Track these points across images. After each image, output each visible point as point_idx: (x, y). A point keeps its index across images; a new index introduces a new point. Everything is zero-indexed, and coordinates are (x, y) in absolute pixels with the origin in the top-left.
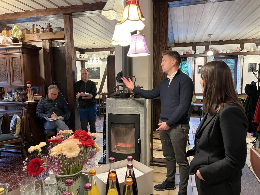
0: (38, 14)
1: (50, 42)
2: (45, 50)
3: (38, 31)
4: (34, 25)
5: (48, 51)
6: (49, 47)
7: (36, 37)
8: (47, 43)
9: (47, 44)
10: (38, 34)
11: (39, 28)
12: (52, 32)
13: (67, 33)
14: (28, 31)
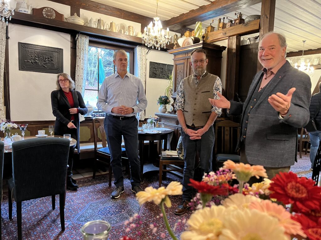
1: (239, 38)
2: (230, 50)
3: (224, 26)
4: (220, 19)
5: (234, 51)
6: (237, 45)
7: (222, 34)
8: (234, 40)
9: (233, 42)
10: (224, 29)
11: (226, 21)
12: (242, 24)
13: (265, 22)
14: (212, 28)
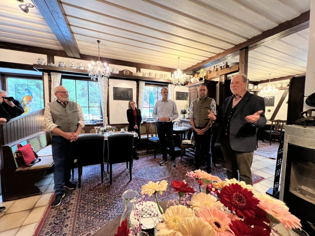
0: (218, 57)
1: (226, 76)
2: (221, 83)
4: (215, 66)
5: (224, 84)
6: (225, 80)
7: (216, 74)
8: (223, 77)
10: (217, 72)
11: (218, 67)
12: (228, 68)
13: (242, 66)
14: (210, 72)
